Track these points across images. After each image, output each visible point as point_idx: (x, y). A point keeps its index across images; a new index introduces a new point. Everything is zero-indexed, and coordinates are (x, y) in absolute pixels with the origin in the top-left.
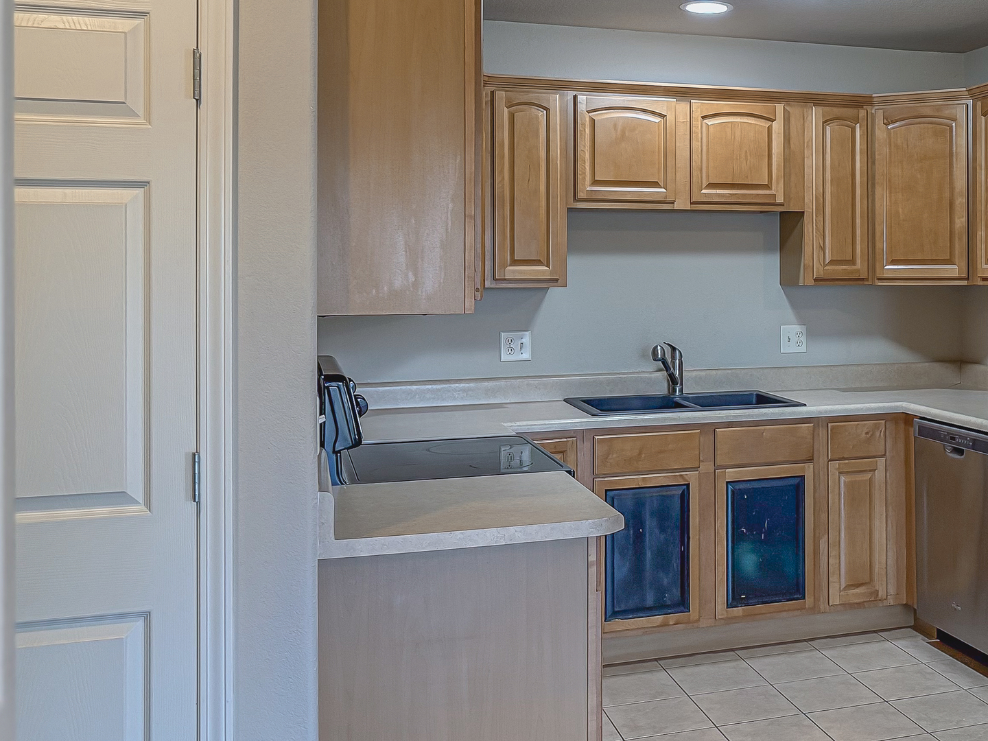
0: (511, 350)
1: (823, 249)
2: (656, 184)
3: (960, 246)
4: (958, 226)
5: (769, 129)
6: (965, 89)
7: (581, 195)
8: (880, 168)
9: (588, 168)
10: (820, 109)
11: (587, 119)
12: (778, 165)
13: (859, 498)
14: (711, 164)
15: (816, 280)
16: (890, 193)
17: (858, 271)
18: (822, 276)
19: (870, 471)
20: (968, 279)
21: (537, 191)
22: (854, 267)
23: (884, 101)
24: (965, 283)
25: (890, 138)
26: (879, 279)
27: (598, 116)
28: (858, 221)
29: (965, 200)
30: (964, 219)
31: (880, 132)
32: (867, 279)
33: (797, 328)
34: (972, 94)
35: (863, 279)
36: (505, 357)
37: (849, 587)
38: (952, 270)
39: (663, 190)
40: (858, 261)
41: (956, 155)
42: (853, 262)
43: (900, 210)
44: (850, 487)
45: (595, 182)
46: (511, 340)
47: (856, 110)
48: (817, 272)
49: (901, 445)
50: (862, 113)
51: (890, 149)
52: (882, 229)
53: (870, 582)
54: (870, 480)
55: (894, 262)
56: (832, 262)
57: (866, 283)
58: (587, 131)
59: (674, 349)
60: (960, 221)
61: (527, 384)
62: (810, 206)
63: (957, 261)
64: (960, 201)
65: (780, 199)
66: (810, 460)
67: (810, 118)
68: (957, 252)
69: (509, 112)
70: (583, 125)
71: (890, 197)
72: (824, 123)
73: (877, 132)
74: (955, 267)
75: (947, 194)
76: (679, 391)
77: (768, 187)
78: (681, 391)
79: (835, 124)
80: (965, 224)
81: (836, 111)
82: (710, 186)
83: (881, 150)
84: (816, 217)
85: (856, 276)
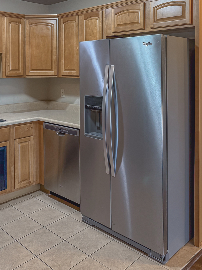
1: (9, 66)
3: (54, 65)
4: (54, 59)
6: (56, 15)
8: (27, 39)
10: (8, 18)
13: (25, 151)
15: (6, 76)
16: (31, 47)
17: (20, 73)
18: (9, 75)
19: (28, 141)
20: (57, 76)
22: (19, 72)
23: (28, 17)
24: (56, 77)
25: (31, 29)
26: (27, 76)
28: (20, 56)
29: (56, 50)
30: (56, 56)
31: (28, 27)
32: (23, 76)
34: (59, 16)
35: (22, 76)
37: (21, 181)
38: (52, 73)
40: (21, 70)
41: (54, 36)
42: (19, 70)
43: (35, 53)
44: (22, 147)
47: (20, 19)
48: (7, 73)
49: (38, 131)
50: (22, 20)
51: (31, 33)
52: (27, 59)
53: (28, 178)
54: (28, 145)
55: (32, 70)
56: (12, 70)
60: (55, 57)
62: (4, 51)
63: (54, 70)
64: (55, 51)
66: (8, 140)
67: (4, 21)
68: (54, 67)
71: (31, 49)
72: (9, 23)
73: (27, 27)
74: (53, 72)
75: (50, 48)
79: (13, 24)
80: (56, 58)
81: (13, 19)
83: (28, 33)
84: (7, 55)
85: (20, 75)
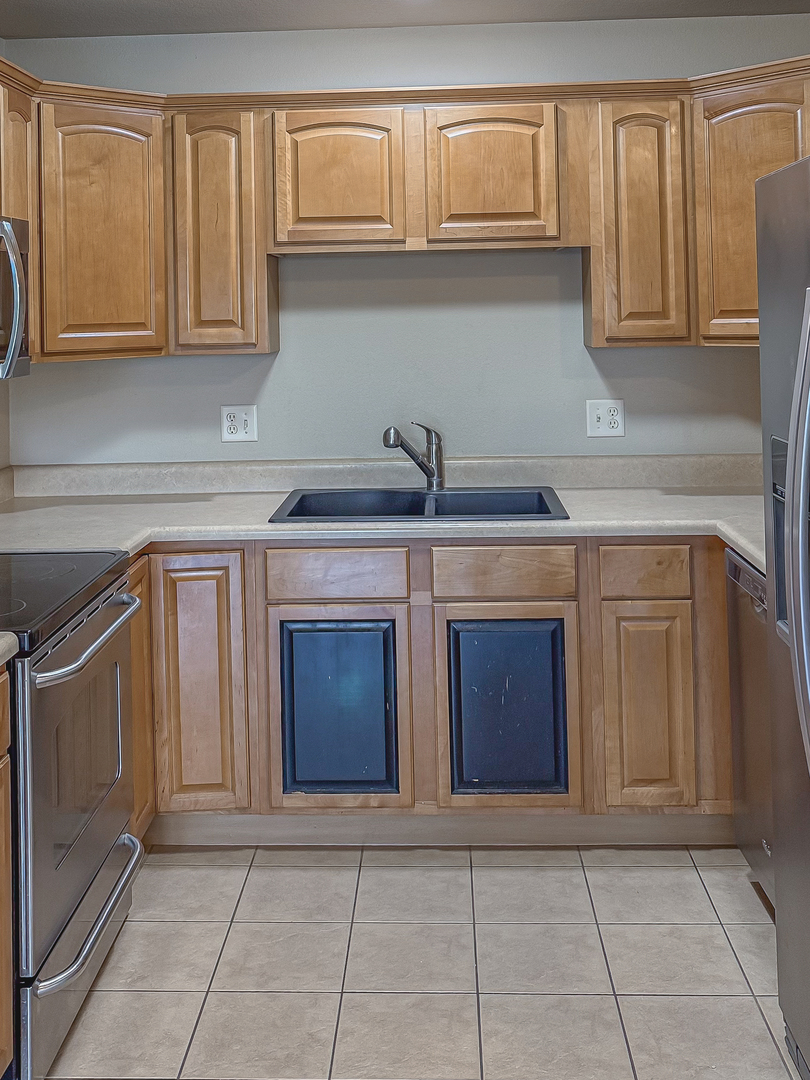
0: (233, 429)
1: (618, 298)
2: (379, 219)
5: (534, 138)
7: (282, 237)
8: (702, 181)
9: (290, 203)
10: (609, 105)
11: (288, 141)
12: (548, 185)
14: (452, 189)
15: (608, 340)
16: (716, 214)
17: (672, 327)
18: (617, 335)
19: (667, 618)
21: (226, 236)
22: (667, 322)
23: (704, 87)
25: (714, 137)
26: (706, 338)
27: (300, 137)
28: (671, 256)
31: (702, 130)
32: (687, 338)
33: (610, 403)
35: (680, 339)
36: (227, 436)
37: (636, 782)
39: (389, 226)
40: (673, 313)
41: (804, 154)
42: (663, 314)
45: (300, 220)
46: (232, 417)
47: (664, 103)
48: (611, 328)
50: (674, 105)
51: (714, 153)
52: (703, 267)
53: (670, 778)
54: (668, 632)
55: (724, 314)
56: (631, 315)
57: (687, 343)
58: (289, 156)
59: (428, 431)
61: (251, 471)
62: (598, 238)
65: (552, 231)
66: (574, 597)
67: (595, 118)
69: (192, 140)
70: (283, 149)
71: (716, 221)
72: (615, 123)
73: (697, 130)
76: (437, 486)
77: (533, 215)
78: (441, 485)
79: (632, 125)
82: (453, 217)
83: (704, 156)
84: (606, 253)
85: (669, 334)
